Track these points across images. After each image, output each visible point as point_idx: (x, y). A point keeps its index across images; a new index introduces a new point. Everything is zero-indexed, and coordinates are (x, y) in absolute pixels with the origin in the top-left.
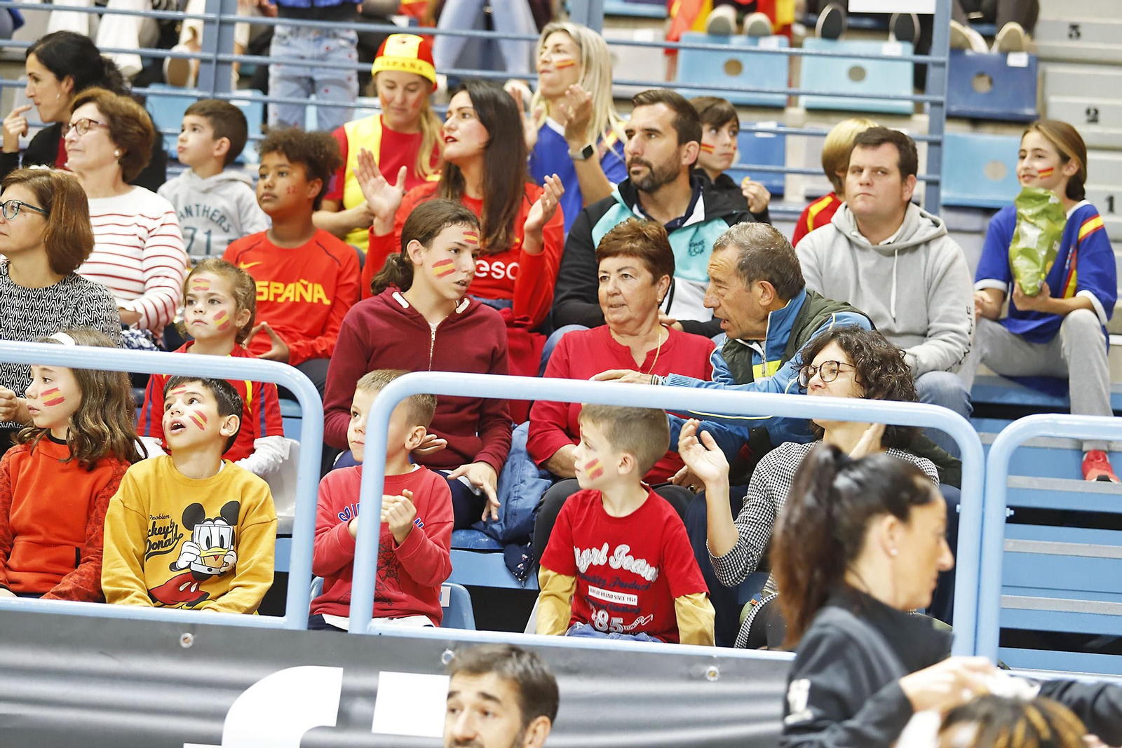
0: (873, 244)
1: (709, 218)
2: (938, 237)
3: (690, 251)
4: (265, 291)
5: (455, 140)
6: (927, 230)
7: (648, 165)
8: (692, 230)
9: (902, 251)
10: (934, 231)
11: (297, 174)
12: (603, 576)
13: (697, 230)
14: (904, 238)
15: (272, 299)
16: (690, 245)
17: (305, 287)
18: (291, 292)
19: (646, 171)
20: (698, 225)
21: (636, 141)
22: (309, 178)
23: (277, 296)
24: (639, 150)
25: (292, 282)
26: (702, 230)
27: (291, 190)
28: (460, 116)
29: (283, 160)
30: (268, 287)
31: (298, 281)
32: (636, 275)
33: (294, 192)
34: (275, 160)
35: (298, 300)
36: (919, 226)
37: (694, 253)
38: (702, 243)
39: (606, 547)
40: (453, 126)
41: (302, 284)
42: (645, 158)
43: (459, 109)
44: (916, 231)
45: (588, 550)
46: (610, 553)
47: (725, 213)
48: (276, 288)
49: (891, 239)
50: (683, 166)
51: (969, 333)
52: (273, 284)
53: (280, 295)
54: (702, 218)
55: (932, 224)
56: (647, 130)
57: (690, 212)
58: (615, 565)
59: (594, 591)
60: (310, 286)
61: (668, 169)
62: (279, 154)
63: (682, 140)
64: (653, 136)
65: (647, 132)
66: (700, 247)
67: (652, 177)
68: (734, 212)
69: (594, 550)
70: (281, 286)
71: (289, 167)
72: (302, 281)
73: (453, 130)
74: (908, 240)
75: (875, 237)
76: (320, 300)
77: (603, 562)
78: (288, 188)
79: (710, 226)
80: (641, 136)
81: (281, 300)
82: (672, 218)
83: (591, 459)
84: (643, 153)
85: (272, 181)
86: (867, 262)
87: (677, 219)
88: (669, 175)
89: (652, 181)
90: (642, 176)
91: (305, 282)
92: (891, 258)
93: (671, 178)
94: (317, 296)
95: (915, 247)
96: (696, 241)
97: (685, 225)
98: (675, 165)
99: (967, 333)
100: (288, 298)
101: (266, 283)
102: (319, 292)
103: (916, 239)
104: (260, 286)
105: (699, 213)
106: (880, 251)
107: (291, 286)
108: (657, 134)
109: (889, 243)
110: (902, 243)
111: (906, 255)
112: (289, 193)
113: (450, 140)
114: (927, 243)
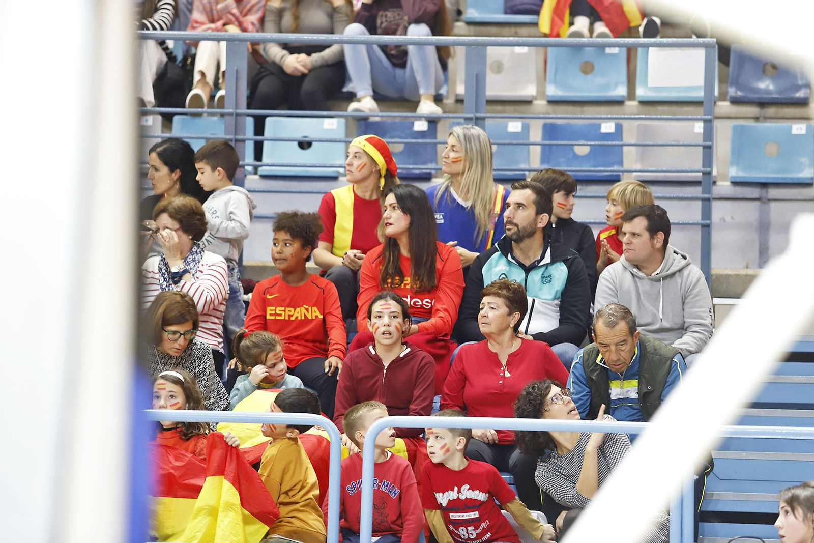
0: (647, 276)
1: (553, 261)
2: (687, 265)
3: (542, 281)
4: (283, 313)
5: (391, 224)
6: (680, 262)
7: (516, 225)
8: (543, 269)
9: (665, 278)
10: (684, 262)
11: (297, 245)
12: (457, 505)
13: (547, 268)
14: (666, 270)
15: (287, 318)
16: (542, 278)
17: (307, 310)
18: (298, 313)
19: (515, 229)
20: (547, 265)
21: (510, 211)
22: (303, 247)
23: (290, 316)
24: (511, 216)
25: (299, 307)
26: (550, 268)
27: (294, 255)
28: (392, 209)
29: (288, 237)
30: (285, 311)
31: (302, 306)
32: (498, 307)
33: (295, 256)
34: (283, 236)
35: (303, 318)
36: (674, 260)
37: (545, 283)
38: (550, 276)
39: (456, 488)
40: (388, 216)
41: (305, 308)
42: (515, 221)
43: (390, 205)
44: (673, 263)
45: (446, 493)
46: (459, 491)
47: (563, 258)
48: (289, 311)
49: (658, 271)
50: (539, 228)
51: (711, 325)
52: (288, 309)
53: (292, 316)
54: (549, 261)
55: (681, 257)
56: (518, 204)
57: (543, 257)
58: (462, 497)
59: (453, 516)
60: (310, 309)
61: (529, 229)
62: (286, 232)
63: (539, 212)
64: (521, 208)
65: (517, 205)
66: (549, 279)
67: (518, 233)
68: (569, 257)
69: (450, 492)
70: (292, 309)
71: (292, 241)
72: (305, 306)
73: (389, 218)
74: (667, 271)
75: (648, 272)
76: (317, 316)
77: (455, 497)
78: (292, 254)
79: (555, 265)
80: (514, 208)
81: (292, 318)
82: (533, 261)
83: (442, 444)
84: (514, 218)
85: (281, 250)
86: (645, 286)
87: (535, 261)
88: (529, 233)
89: (518, 235)
90: (512, 231)
91: (307, 307)
92: (659, 283)
93: (531, 234)
94: (314, 314)
95: (673, 274)
96: (546, 275)
97: (540, 265)
98: (534, 226)
99: (710, 325)
100: (297, 317)
101: (283, 309)
102: (315, 312)
103: (672, 270)
104: (280, 310)
105: (547, 259)
106: (652, 280)
107: (298, 309)
108: (524, 207)
109: (658, 274)
110: (665, 273)
111: (668, 281)
112: (292, 257)
113: (388, 225)
114: (680, 270)
